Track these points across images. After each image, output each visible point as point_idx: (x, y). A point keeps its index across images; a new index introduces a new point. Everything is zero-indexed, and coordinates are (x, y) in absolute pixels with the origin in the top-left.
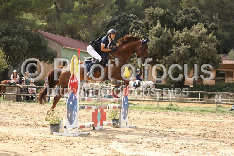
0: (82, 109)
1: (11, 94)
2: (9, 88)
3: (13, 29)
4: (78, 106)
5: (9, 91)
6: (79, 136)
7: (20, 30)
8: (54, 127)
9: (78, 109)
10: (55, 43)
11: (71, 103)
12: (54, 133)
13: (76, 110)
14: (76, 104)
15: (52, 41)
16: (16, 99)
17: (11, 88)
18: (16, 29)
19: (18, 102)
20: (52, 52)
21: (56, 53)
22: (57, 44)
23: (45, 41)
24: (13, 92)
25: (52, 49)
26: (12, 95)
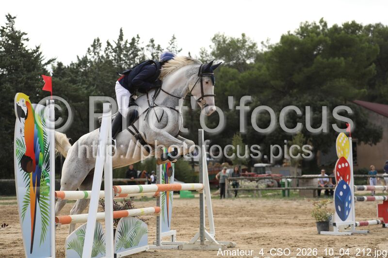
0: (360, 201)
1: (305, 188)
2: (303, 181)
3: (318, 102)
4: (353, 198)
5: (303, 184)
6: (352, 234)
7: (328, 102)
8: (321, 225)
9: (353, 200)
10: (380, 116)
11: (341, 194)
12: (322, 232)
13: (350, 202)
14: (350, 194)
15: (375, 114)
16: (313, 195)
17: (305, 180)
18: (323, 101)
19: (315, 199)
20: (375, 128)
21: (382, 129)
22: (382, 117)
23: (364, 114)
24: (308, 186)
25: (375, 125)
26: (307, 189)
